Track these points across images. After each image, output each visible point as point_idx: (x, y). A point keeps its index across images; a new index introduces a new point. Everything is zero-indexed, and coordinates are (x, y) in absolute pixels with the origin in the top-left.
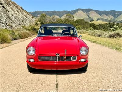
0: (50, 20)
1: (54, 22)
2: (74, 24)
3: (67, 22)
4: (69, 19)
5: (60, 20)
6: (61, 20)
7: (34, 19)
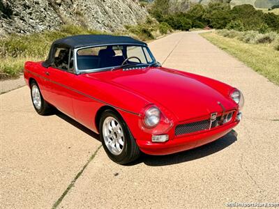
0: (177, 9)
1: (186, 11)
2: (227, 16)
3: (214, 12)
4: (219, 5)
5: (199, 8)
6: (201, 6)
7: (144, 10)
